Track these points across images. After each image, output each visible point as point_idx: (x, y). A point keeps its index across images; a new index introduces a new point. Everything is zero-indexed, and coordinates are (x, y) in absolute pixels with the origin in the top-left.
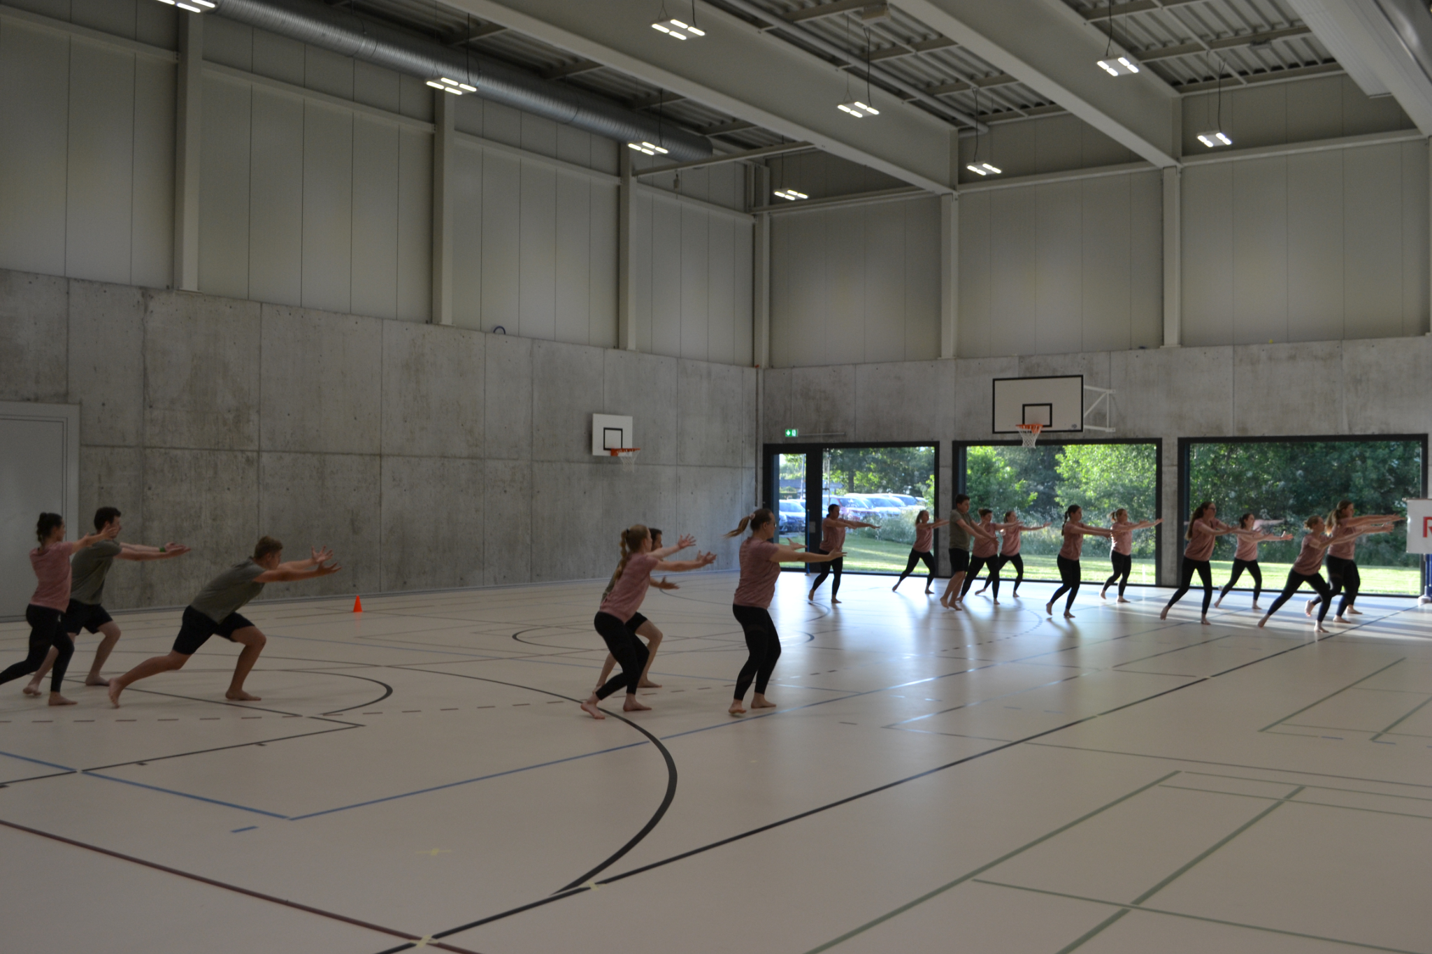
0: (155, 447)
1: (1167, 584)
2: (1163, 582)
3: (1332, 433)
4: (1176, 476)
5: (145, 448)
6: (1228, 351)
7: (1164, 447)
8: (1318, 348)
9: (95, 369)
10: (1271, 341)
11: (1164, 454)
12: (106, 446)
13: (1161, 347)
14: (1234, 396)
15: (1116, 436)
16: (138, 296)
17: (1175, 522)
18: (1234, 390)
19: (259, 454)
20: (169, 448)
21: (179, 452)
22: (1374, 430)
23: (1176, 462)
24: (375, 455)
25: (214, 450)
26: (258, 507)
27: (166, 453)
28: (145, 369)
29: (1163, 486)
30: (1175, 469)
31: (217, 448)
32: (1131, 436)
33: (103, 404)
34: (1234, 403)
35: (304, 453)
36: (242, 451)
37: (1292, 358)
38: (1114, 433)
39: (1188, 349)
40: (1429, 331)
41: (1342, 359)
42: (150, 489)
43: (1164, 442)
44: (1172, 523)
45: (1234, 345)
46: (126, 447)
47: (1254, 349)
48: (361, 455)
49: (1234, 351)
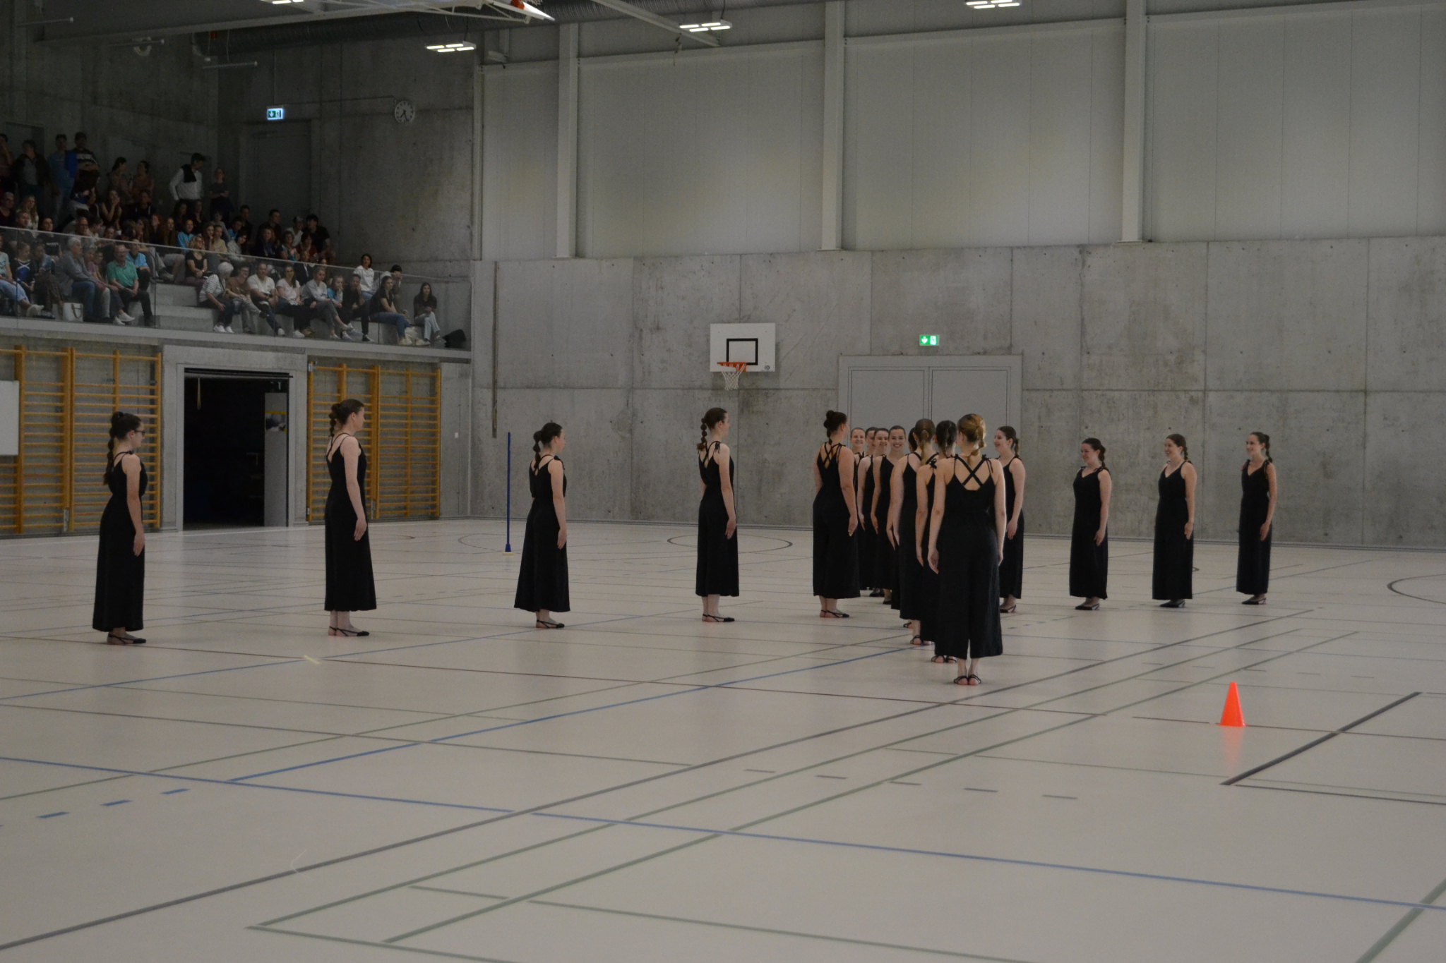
0: (1092, 390)
5: (1083, 390)
9: (1036, 323)
12: (1045, 390)
16: (1076, 254)
19: (1205, 394)
20: (1107, 390)
21: (1116, 394)
24: (1357, 391)
25: (1154, 391)
26: (1203, 446)
27: (1103, 395)
28: (1083, 320)
31: (1156, 389)
33: (1043, 354)
35: (1261, 391)
36: (1185, 391)
42: (1087, 427)
46: (1064, 390)
48: (1338, 391)
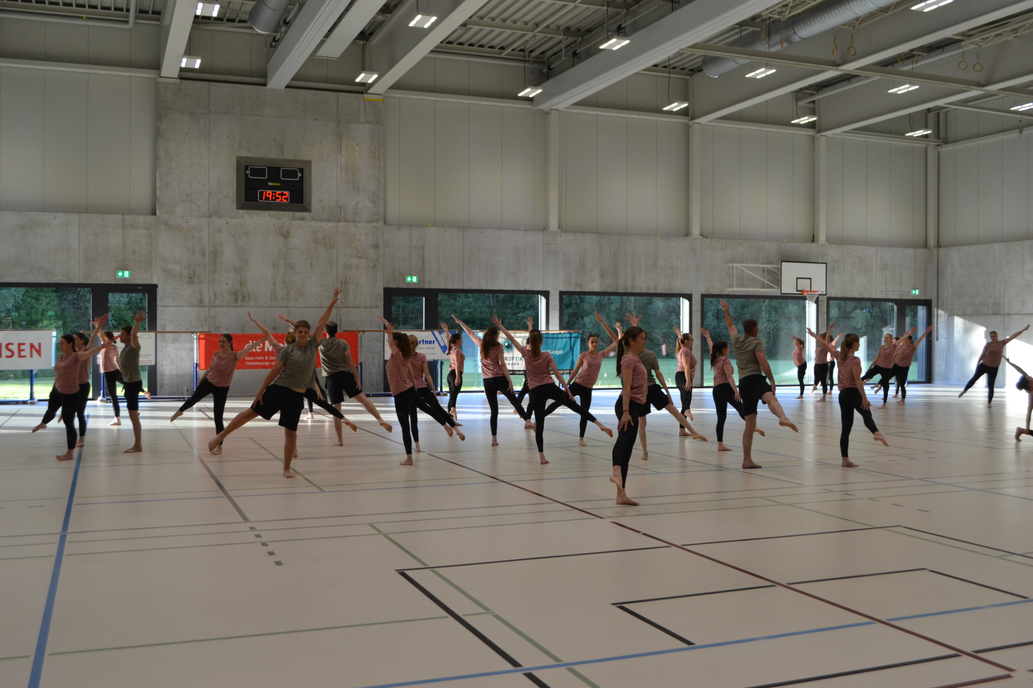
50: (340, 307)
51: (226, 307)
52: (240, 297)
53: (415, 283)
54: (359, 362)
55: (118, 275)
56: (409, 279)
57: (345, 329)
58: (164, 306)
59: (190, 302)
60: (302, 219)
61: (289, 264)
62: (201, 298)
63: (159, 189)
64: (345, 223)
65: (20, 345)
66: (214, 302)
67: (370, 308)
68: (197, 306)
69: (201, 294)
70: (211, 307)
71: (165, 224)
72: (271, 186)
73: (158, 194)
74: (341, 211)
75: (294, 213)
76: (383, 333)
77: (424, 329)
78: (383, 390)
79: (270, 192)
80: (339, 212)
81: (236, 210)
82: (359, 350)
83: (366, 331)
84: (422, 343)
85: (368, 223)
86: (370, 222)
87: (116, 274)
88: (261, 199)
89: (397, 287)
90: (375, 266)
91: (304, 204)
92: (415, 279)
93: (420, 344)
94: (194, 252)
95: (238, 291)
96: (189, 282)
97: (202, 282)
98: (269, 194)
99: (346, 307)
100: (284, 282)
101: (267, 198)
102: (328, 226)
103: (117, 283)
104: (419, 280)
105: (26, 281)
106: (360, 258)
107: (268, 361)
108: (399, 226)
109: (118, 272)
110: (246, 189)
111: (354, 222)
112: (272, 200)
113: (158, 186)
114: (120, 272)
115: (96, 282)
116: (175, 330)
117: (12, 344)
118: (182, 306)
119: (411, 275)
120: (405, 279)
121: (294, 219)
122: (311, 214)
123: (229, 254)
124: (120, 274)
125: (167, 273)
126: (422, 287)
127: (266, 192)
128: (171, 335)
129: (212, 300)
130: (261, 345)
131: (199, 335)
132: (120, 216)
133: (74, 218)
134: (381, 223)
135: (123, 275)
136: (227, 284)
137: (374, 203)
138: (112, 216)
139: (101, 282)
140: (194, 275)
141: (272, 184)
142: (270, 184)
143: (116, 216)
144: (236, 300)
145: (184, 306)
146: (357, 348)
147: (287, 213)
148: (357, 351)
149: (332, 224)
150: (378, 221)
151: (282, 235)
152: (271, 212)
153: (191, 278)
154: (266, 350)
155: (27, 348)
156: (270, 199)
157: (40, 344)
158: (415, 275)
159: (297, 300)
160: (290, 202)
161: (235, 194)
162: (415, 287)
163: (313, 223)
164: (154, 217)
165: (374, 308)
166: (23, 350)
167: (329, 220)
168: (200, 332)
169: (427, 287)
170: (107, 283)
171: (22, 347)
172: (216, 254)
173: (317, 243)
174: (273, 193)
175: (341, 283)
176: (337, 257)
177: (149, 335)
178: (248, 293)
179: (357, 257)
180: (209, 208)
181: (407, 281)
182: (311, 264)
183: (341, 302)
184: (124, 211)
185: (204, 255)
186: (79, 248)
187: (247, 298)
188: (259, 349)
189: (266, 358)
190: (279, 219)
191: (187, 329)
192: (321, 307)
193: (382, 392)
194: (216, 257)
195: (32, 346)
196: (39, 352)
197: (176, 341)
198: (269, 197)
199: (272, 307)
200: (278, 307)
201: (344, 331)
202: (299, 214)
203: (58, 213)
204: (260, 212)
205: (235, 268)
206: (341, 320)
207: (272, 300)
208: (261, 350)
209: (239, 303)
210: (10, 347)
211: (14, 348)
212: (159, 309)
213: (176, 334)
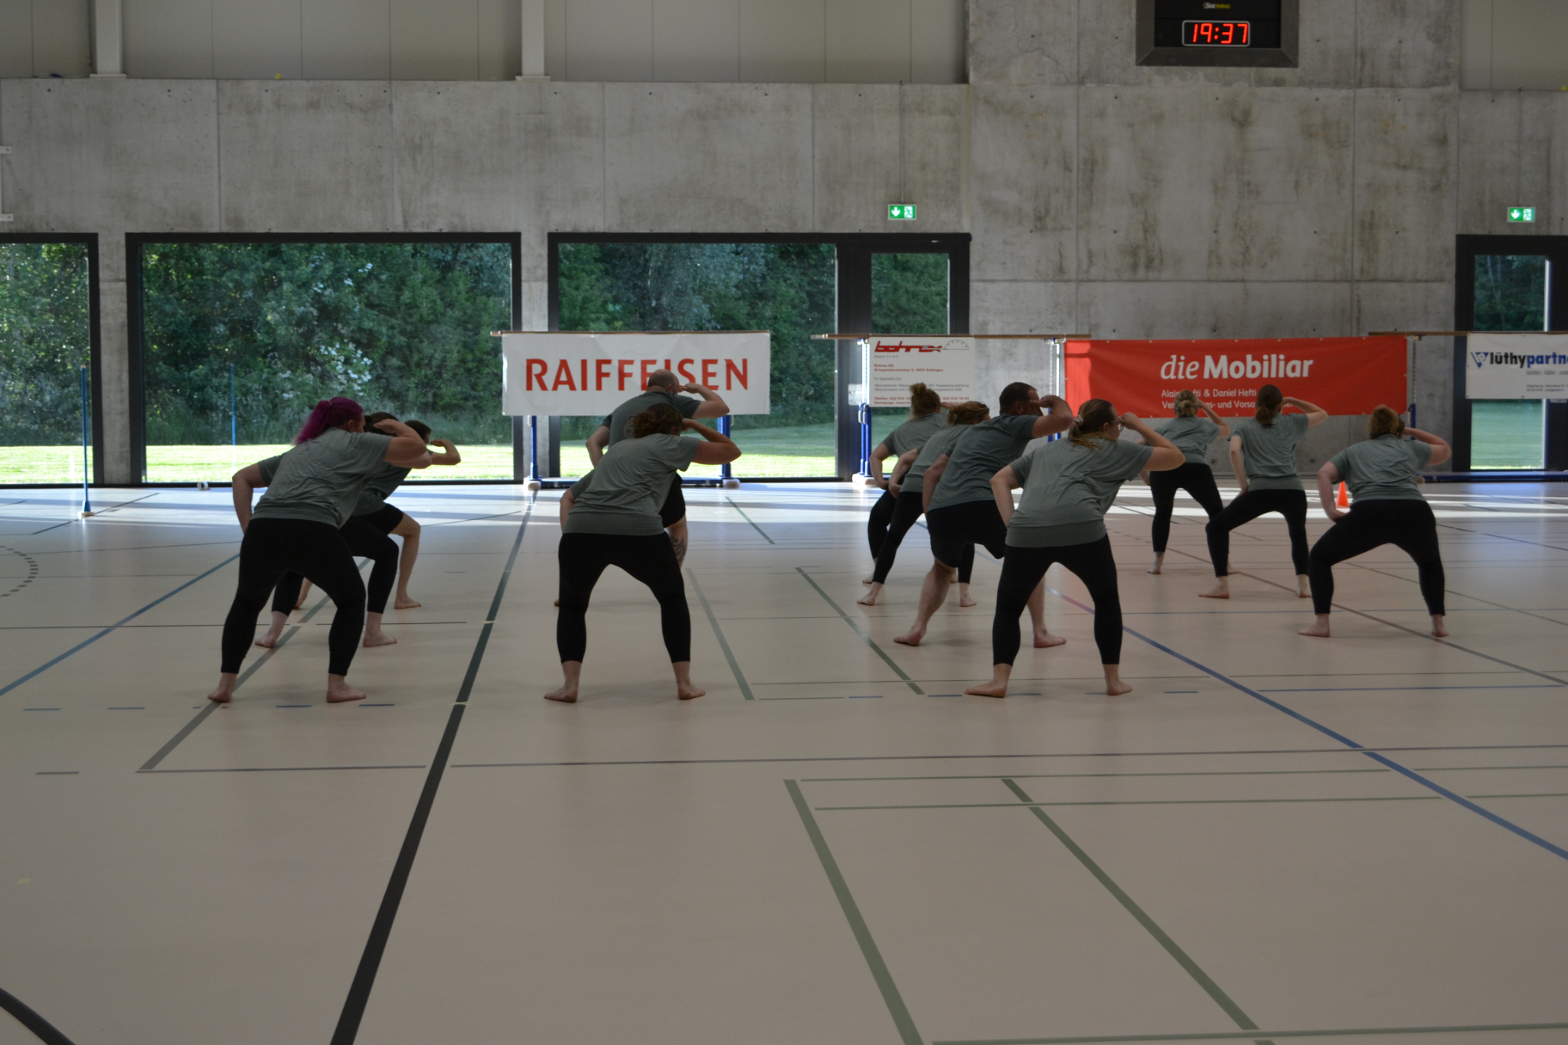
1: (115, 481)
2: (107, 479)
3: (377, 229)
4: (125, 298)
6: (209, 88)
7: (102, 249)
8: (355, 89)
10: (278, 76)
11: (103, 261)
13: (92, 75)
14: (219, 165)
15: (14, 229)
17: (125, 377)
18: (219, 155)
22: (441, 225)
23: (123, 275)
29: (102, 315)
30: (123, 286)
32: (43, 228)
34: (220, 177)
37: (313, 105)
38: (11, 223)
39: (140, 81)
40: (520, 74)
41: (391, 110)
43: (101, 240)
44: (120, 379)
45: (218, 79)
47: (252, 87)
49: (219, 90)
50: (1359, 281)
51: (1113, 281)
52: (1142, 261)
53: (1528, 224)
54: (1408, 405)
55: (892, 215)
56: (1515, 214)
57: (1372, 330)
58: (984, 281)
59: (1037, 271)
60: (1278, 83)
61: (1249, 184)
62: (1061, 262)
63: (974, 25)
64: (1373, 89)
65: (706, 363)
66: (1088, 272)
67: (1427, 281)
68: (1052, 281)
69: (1061, 254)
70: (1082, 281)
71: (987, 102)
72: (1210, 9)
73: (973, 35)
74: (1363, 63)
75: (1260, 69)
76: (1452, 338)
77: (1546, 329)
78: (1450, 468)
79: (1209, 24)
80: (1359, 65)
81: (1135, 67)
82: (1409, 376)
83: (1425, 334)
84: (1551, 360)
85: (1423, 87)
86: (1428, 84)
87: (886, 213)
88: (1189, 40)
89: (1485, 232)
90: (1437, 187)
91: (1284, 48)
92: (1528, 215)
93: (1547, 362)
94: (1046, 163)
95: (1138, 247)
96: (1036, 227)
97: (1063, 227)
98: (1206, 29)
99: (1371, 281)
100: (1236, 225)
101: (1202, 39)
102: (1333, 98)
103: (887, 231)
104: (1537, 215)
105: (709, 230)
106: (1405, 167)
107: (1211, 399)
108: (1494, 92)
109: (892, 208)
110: (1158, 19)
111: (1392, 86)
112: (1213, 41)
113: (972, 19)
114: (896, 208)
115: (847, 231)
116: (1007, 332)
117: (691, 361)
118: (1022, 281)
119: (1520, 205)
120: (1504, 215)
121: (1260, 82)
122: (1298, 71)
123: (1119, 165)
124: (896, 212)
125: (991, 207)
126: (1543, 232)
127: (1200, 25)
128: (998, 343)
129: (1084, 266)
130: (1197, 364)
131: (1065, 344)
132: (896, 87)
133: (803, 93)
134: (1452, 88)
135: (901, 215)
136: (1115, 232)
137: (1438, 41)
138: (878, 87)
139: (857, 231)
140: (1047, 211)
141: (1213, 6)
142: (1209, 6)
143: (887, 87)
144: (1134, 267)
145: (1026, 281)
146: (1405, 372)
147: (1245, 70)
148: (1405, 379)
149: (1344, 92)
150: (1445, 82)
151: (1234, 119)
152: (1210, 70)
153: (1039, 219)
154: (1206, 376)
155: (720, 369)
156: (1209, 40)
157: (745, 362)
158: (1528, 206)
159: (1266, 264)
160: (1249, 47)
161: (1134, 31)
162: (1528, 234)
163: (1301, 92)
164: (964, 86)
165: (1434, 281)
166: (713, 375)
167: (1337, 84)
168: (1068, 336)
169: (1555, 231)
170: (868, 231)
171: (711, 368)
172: (1092, 165)
173: (1311, 135)
174: (1214, 26)
175: (1362, 225)
176: (1353, 167)
177: (963, 342)
178: (1161, 251)
179: (1398, 166)
180: (1078, 63)
181: (1509, 220)
182: (1297, 184)
183: (1362, 270)
184: (904, 75)
185: (1068, 169)
186: (813, 157)
187: (1157, 262)
188: (1192, 373)
189: (1207, 393)
190: (1228, 84)
191: (1031, 331)
192: (1316, 281)
193: (1450, 473)
194: (1092, 171)
195: (730, 365)
196: (743, 379)
197: (1009, 354)
198: (1207, 36)
199: (1210, 281)
200: (1224, 281)
201: (1371, 334)
202: (1272, 72)
203: (771, 85)
204: (1188, 71)
205: (1132, 196)
206: (1359, 311)
207: (1210, 265)
208: (1195, 376)
209: (1141, 272)
210: (687, 367)
211: (696, 370)
212: (975, 287)
213: (1009, 341)
